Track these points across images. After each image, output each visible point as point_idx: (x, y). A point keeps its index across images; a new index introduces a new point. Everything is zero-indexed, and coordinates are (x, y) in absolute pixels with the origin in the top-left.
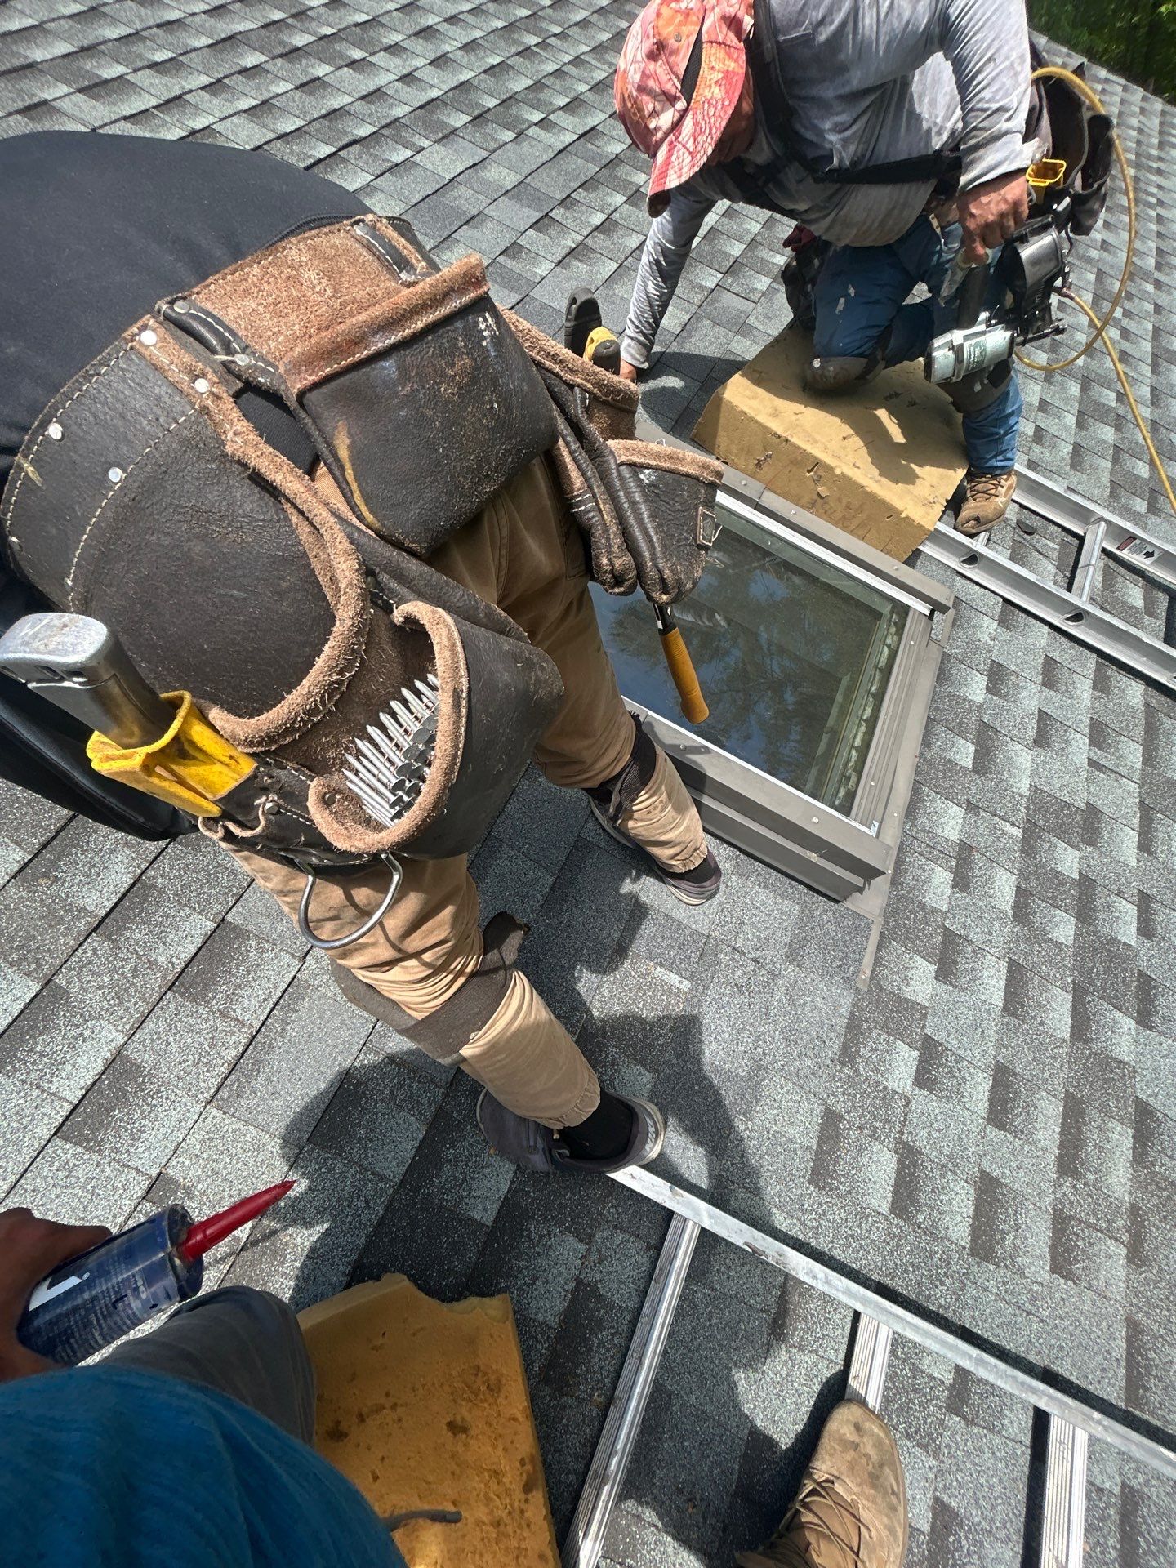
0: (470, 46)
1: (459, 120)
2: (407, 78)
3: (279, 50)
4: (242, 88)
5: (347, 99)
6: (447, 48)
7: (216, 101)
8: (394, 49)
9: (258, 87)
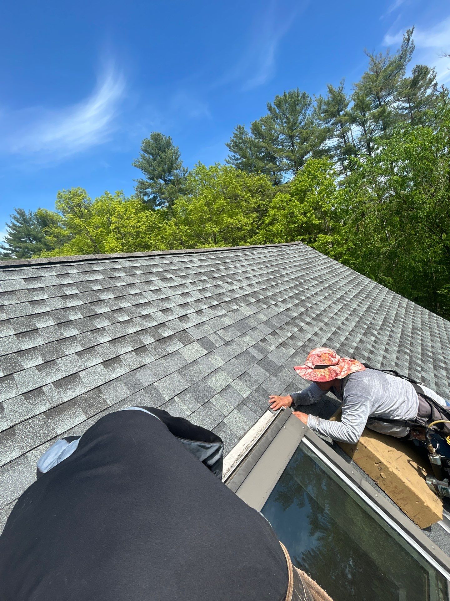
0: (258, 283)
1: (253, 300)
2: (241, 288)
3: (211, 277)
4: (199, 284)
5: (225, 291)
6: (252, 282)
7: (192, 286)
8: (239, 281)
9: (203, 285)
